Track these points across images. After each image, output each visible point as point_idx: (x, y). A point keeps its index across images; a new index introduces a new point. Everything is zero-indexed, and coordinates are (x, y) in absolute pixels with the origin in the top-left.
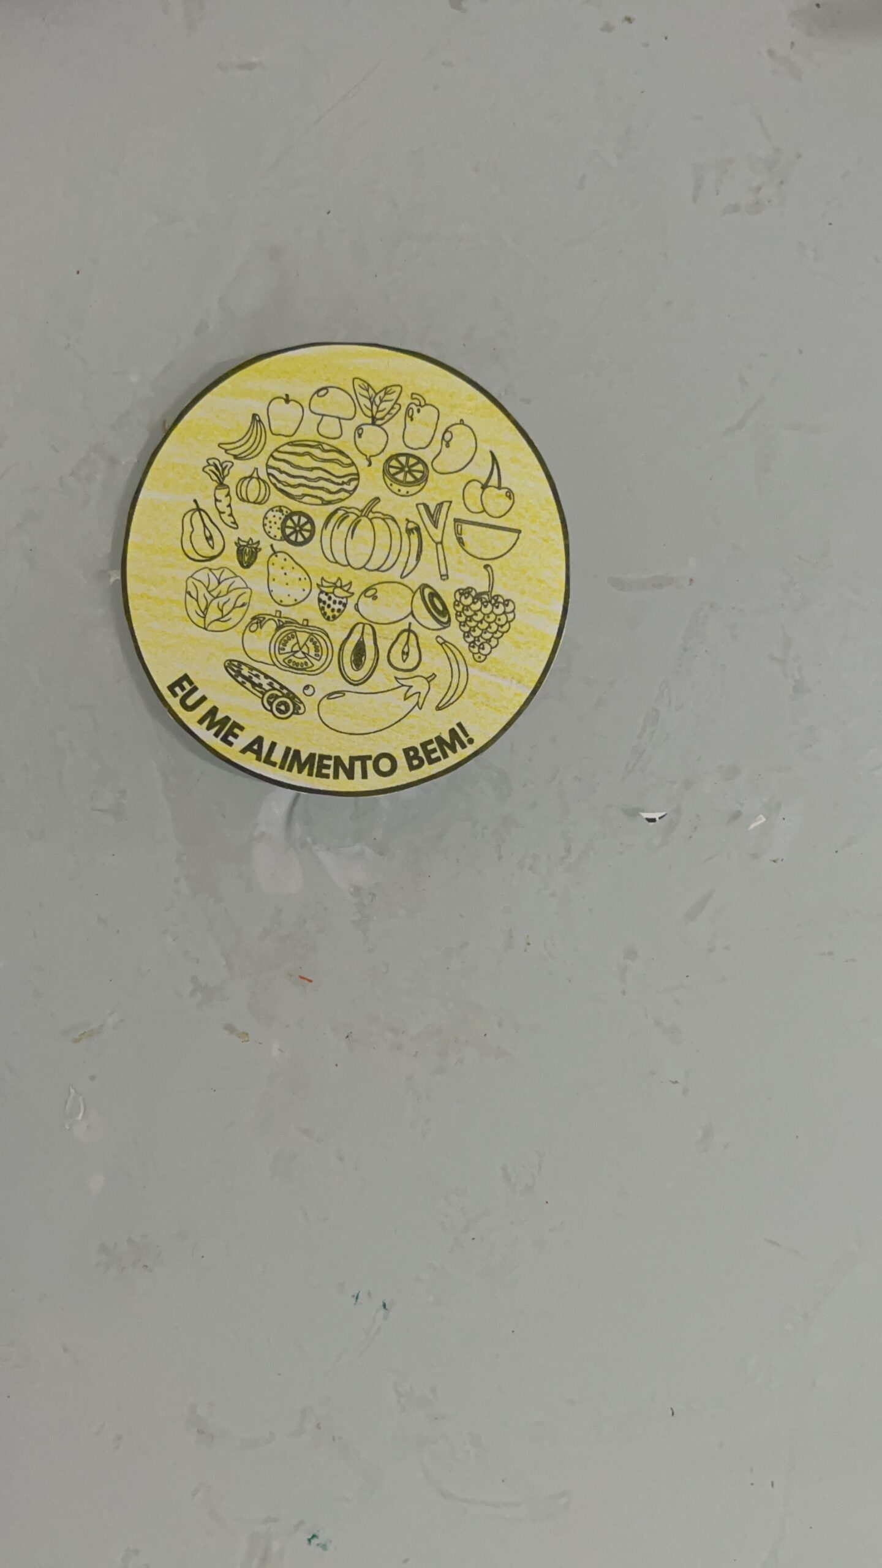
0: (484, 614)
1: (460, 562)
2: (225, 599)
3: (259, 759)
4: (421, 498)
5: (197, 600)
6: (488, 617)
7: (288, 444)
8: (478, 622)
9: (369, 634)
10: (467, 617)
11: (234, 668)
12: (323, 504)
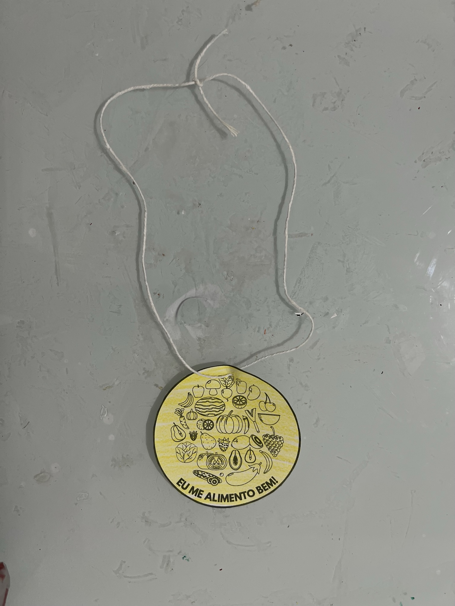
0: (274, 442)
1: (263, 427)
2: (189, 451)
3: (211, 500)
4: (246, 408)
5: (180, 454)
6: (275, 443)
7: (201, 399)
8: (272, 444)
9: (237, 453)
10: (268, 443)
11: (196, 473)
12: (215, 416)
